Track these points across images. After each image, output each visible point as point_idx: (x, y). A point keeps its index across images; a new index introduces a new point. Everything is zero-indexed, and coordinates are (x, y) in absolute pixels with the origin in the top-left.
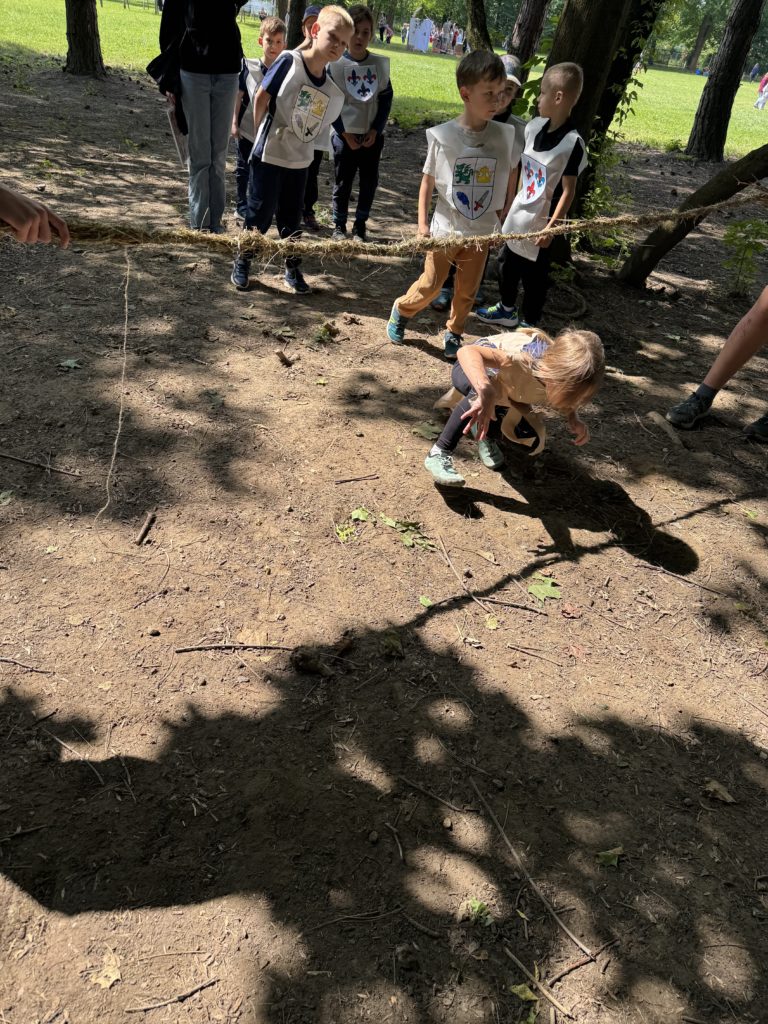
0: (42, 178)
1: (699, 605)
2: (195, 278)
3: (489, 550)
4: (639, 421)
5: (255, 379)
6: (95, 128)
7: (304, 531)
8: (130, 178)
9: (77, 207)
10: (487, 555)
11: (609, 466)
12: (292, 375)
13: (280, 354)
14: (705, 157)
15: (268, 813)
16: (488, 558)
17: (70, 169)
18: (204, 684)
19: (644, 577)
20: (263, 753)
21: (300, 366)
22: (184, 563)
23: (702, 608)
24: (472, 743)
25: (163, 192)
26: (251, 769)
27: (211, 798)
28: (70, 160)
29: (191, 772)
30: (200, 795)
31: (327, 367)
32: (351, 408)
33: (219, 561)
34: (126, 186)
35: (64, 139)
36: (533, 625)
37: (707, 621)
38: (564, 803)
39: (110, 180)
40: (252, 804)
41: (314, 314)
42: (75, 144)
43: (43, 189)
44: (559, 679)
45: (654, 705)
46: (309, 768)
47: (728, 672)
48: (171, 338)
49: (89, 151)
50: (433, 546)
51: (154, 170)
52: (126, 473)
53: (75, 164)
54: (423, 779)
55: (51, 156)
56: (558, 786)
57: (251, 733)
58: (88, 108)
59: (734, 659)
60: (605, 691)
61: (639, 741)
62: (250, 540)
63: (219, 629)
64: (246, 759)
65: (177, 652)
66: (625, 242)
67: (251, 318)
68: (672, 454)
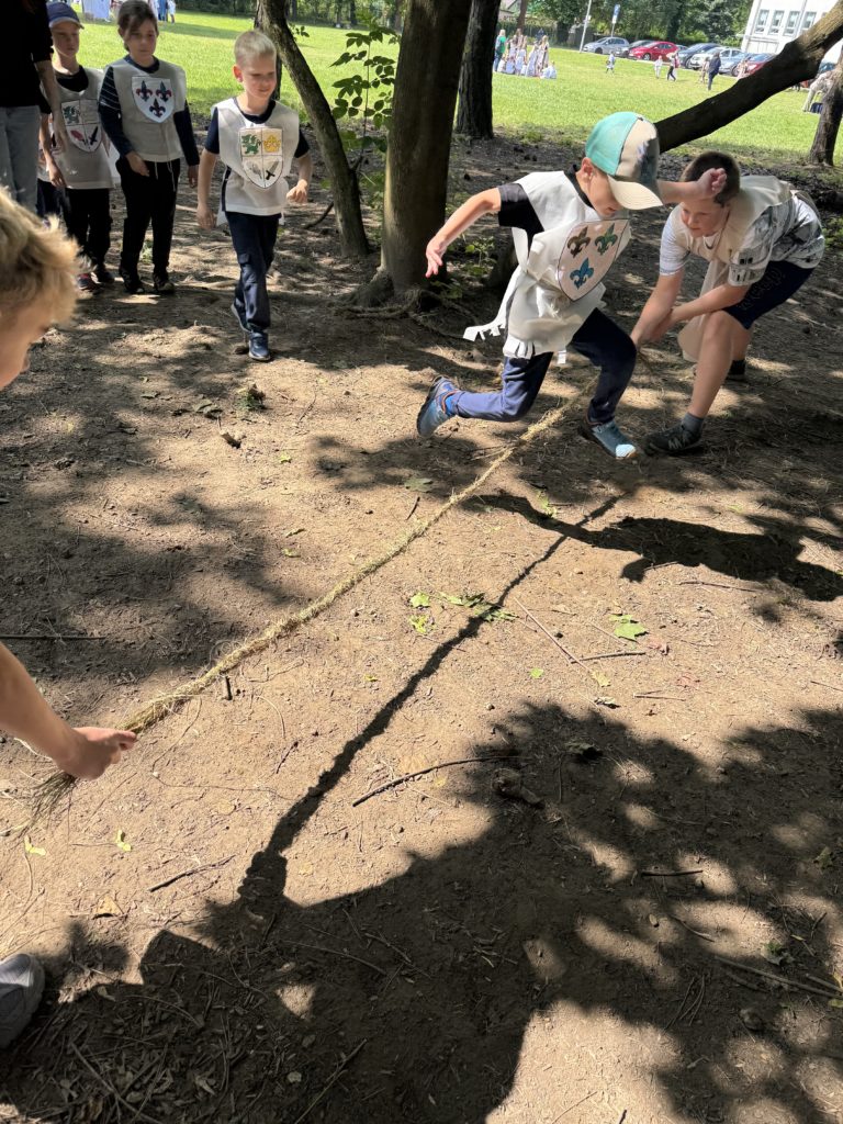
1: (746, 606)
3: (559, 604)
10: (561, 608)
11: (601, 490)
12: (249, 457)
13: (223, 435)
16: (563, 610)
18: (402, 830)
19: (692, 593)
21: (250, 445)
22: (294, 706)
23: (750, 608)
24: (667, 798)
27: (494, 943)
29: (456, 927)
30: (483, 945)
31: (277, 439)
32: (337, 481)
33: (327, 693)
38: (765, 827)
40: (534, 932)
44: (690, 713)
45: (770, 711)
46: (557, 879)
50: (509, 615)
54: (652, 850)
56: (751, 813)
57: (482, 864)
59: (797, 648)
60: (729, 712)
62: (339, 659)
63: (378, 767)
65: (354, 805)
66: (484, 247)
67: (156, 395)
68: (642, 465)
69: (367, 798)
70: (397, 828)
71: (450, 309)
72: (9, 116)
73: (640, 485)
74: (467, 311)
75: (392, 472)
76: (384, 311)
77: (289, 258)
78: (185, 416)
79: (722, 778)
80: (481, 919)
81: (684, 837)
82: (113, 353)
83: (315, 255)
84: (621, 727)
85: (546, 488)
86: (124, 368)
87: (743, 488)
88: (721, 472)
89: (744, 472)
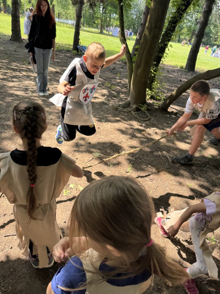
4: (160, 154)
5: (48, 139)
6: (17, 57)
8: (24, 73)
9: (6, 82)
11: (150, 169)
14: (190, 70)
17: (6, 70)
18: (11, 248)
20: (25, 274)
25: (33, 78)
26: (21, 280)
28: (7, 67)
32: (76, 149)
34: (23, 76)
35: (7, 61)
39: (18, 73)
42: (10, 62)
49: (14, 65)
51: (31, 71)
53: (8, 69)
58: (16, 51)
64: (20, 276)
65: (5, 236)
66: (163, 98)
67: (51, 120)
68: (168, 165)
69: (10, 236)
70: (10, 247)
71: (143, 112)
72: (44, 51)
73: (163, 170)
74: (148, 114)
75: (92, 150)
76: (125, 110)
77: (113, 93)
80: (9, 282)
82: (50, 108)
83: (120, 94)
85: (133, 164)
86: (50, 112)
87: (197, 180)
88: (194, 173)
89: (202, 175)
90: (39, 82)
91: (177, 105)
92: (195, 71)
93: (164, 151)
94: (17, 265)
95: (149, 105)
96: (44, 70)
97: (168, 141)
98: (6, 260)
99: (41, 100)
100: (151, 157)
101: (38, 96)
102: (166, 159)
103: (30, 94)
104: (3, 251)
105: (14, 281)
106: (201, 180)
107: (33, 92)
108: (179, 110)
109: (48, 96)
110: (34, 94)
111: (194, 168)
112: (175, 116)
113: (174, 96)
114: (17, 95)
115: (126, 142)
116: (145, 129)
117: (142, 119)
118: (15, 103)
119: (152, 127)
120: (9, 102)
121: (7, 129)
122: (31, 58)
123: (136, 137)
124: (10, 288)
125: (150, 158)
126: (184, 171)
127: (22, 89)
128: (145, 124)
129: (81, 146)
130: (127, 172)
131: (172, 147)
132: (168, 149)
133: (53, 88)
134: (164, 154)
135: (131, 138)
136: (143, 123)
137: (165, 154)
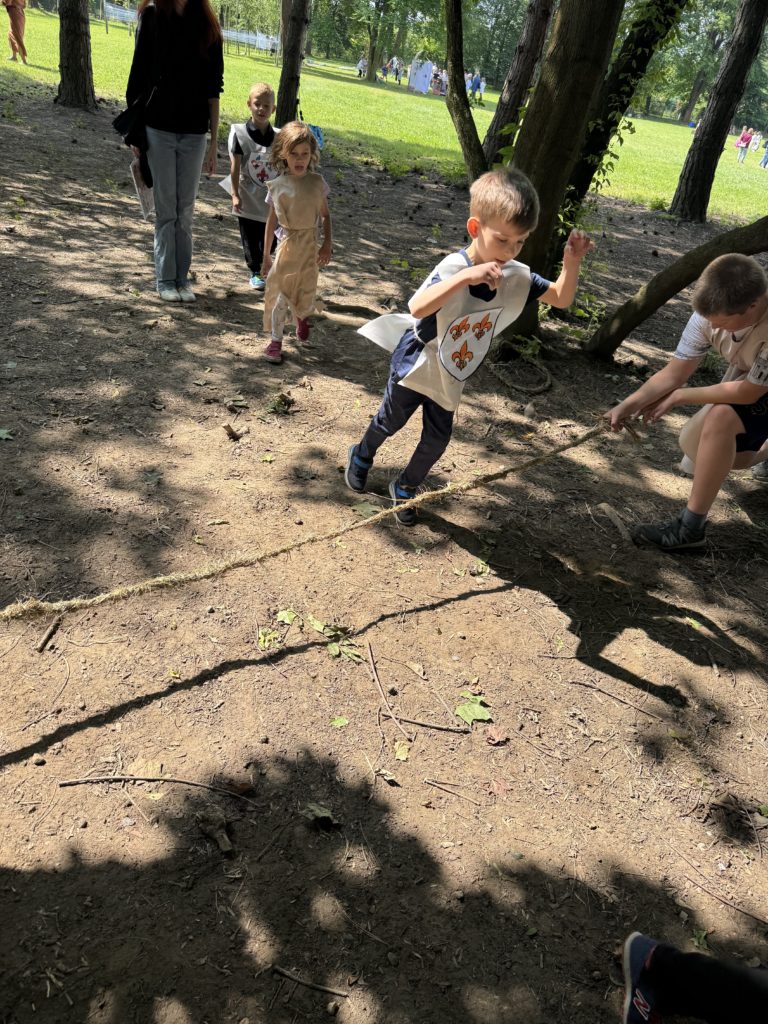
0: (14, 217)
1: (633, 730)
2: (154, 336)
3: (419, 660)
4: (590, 512)
5: (197, 454)
6: (78, 164)
7: (222, 637)
8: (108, 220)
9: (45, 251)
10: (417, 667)
12: (238, 451)
13: (228, 428)
14: (689, 217)
15: (129, 995)
16: (416, 671)
17: (46, 208)
18: (85, 826)
19: (578, 696)
20: (136, 916)
21: (248, 440)
22: (85, 676)
23: (635, 733)
24: (371, 901)
25: (137, 237)
26: (120, 937)
27: (70, 974)
28: (47, 198)
29: (52, 941)
30: (58, 970)
31: (277, 441)
32: (296, 489)
33: (123, 674)
34: (102, 230)
35: (45, 175)
36: (455, 755)
37: (640, 749)
38: (460, 979)
39: (85, 221)
40: (114, 981)
41: (273, 381)
42: (56, 181)
43: (12, 230)
44: (474, 821)
45: (573, 853)
46: (184, 936)
47: (656, 812)
48: (116, 405)
49: (71, 190)
50: (359, 657)
51: (131, 212)
52: (41, 564)
53: (52, 203)
54: (310, 949)
55: (27, 194)
56: (457, 957)
57: (128, 890)
58: (75, 142)
59: (663, 796)
60: (522, 836)
61: (552, 898)
62: (161, 647)
63: (111, 759)
64: (117, 922)
65: (61, 786)
66: (596, 313)
67: (205, 384)
68: (620, 551)
69: (77, 783)
70: (81, 823)
71: (528, 363)
72: (179, 141)
74: (544, 369)
78: (214, 406)
79: (454, 903)
80: (81, 944)
81: (357, 951)
82: (203, 345)
84: (385, 808)
85: (496, 546)
86: (201, 358)
87: (722, 605)
88: (710, 582)
89: (738, 589)
90: (160, 252)
91: (646, 341)
92: (708, 221)
93: (602, 501)
94: (105, 884)
95: (548, 337)
96: (179, 210)
97: (616, 467)
98: (70, 865)
99: (169, 317)
100: (559, 522)
101: (159, 301)
102: (612, 531)
103: (131, 295)
104: (58, 837)
105: (96, 941)
106: (736, 605)
107: (140, 287)
108: (654, 359)
109: (191, 301)
110: (144, 296)
111: (709, 564)
112: (638, 378)
113: (639, 308)
114: (84, 297)
115: (469, 469)
116: (534, 423)
117: (524, 389)
118: (80, 323)
119: (559, 418)
120: (57, 322)
121: (57, 415)
122: (134, 167)
123: (503, 451)
124: (86, 963)
125: (554, 525)
126: (675, 575)
127: (101, 277)
128: (535, 405)
129: (313, 478)
130: (473, 575)
131: (630, 487)
132: (619, 496)
133: (210, 275)
134: (604, 513)
135: (486, 456)
136: (526, 403)
137: (607, 511)
